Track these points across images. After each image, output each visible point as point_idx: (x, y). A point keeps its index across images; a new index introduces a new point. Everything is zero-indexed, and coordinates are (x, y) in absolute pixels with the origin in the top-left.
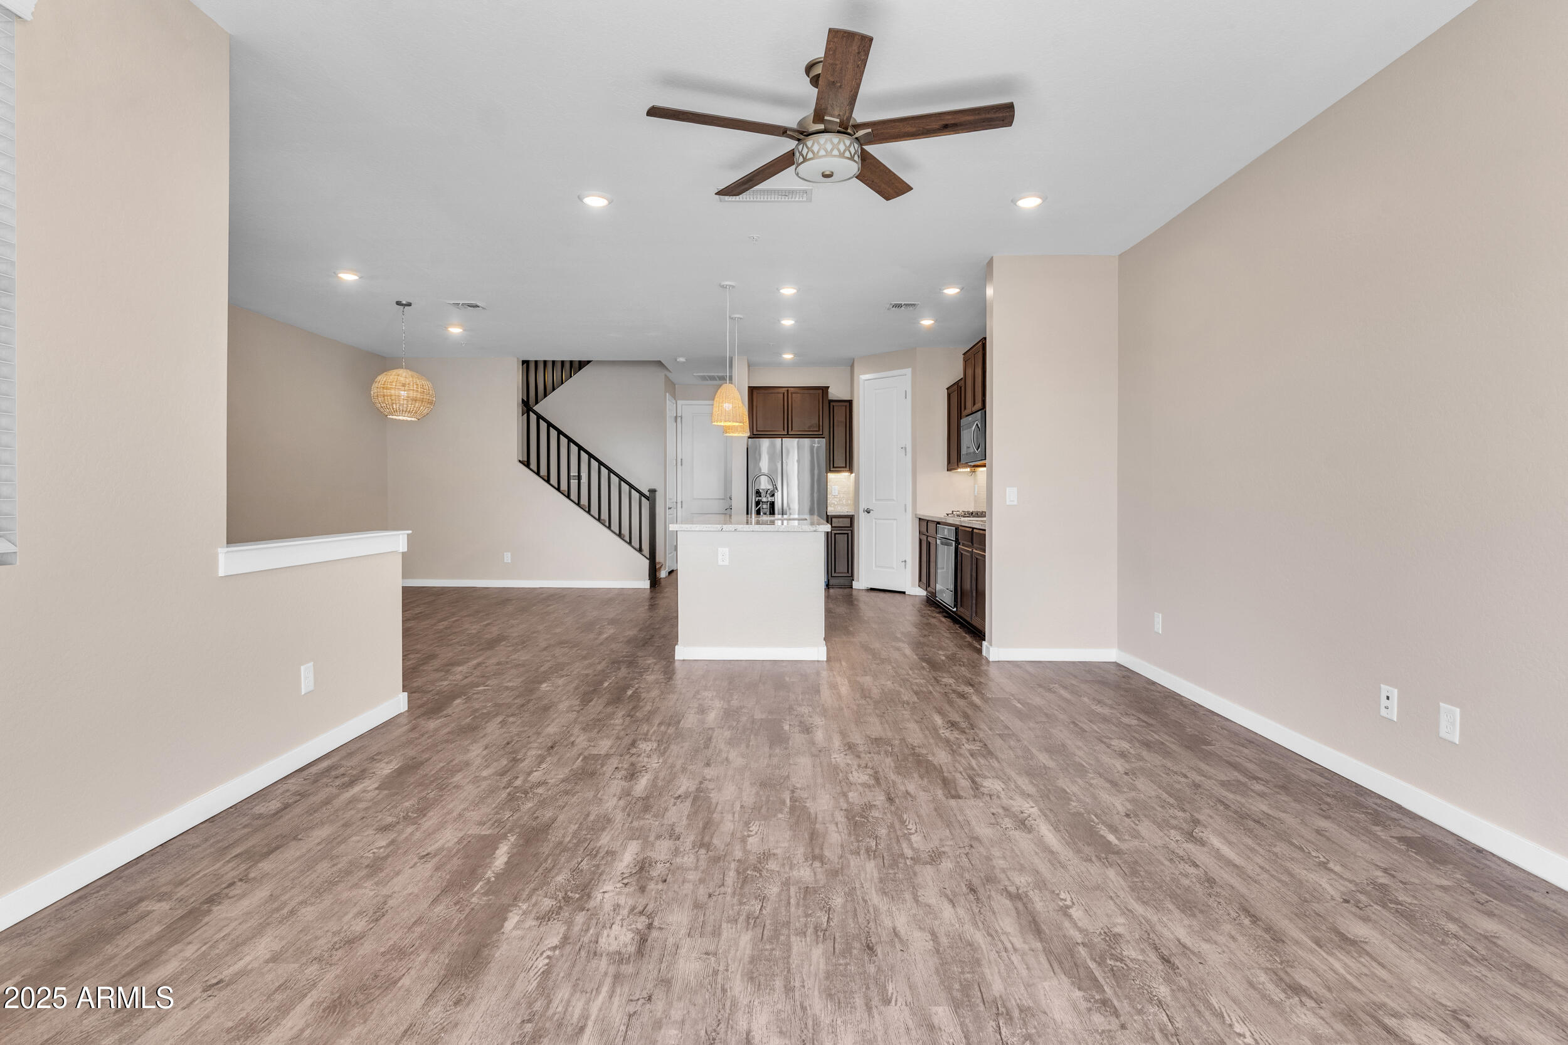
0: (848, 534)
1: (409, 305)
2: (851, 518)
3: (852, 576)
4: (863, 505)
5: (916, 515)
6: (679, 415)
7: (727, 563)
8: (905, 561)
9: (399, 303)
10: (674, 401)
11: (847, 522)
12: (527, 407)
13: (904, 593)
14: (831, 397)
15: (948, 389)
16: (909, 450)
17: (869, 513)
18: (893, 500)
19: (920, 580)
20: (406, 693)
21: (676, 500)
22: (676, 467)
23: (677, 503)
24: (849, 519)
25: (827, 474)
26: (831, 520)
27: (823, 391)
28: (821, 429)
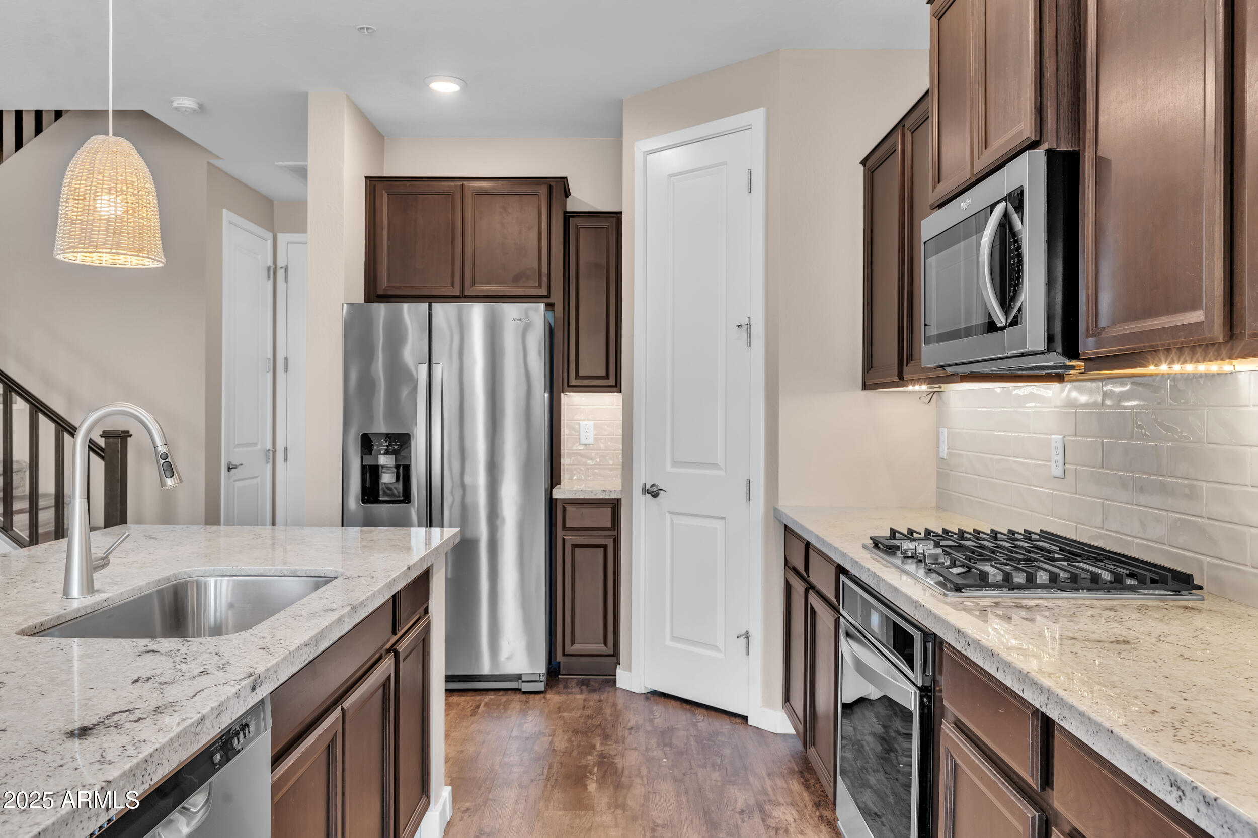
0: (605, 547)
2: (615, 506)
3: (616, 654)
4: (641, 478)
5: (776, 510)
6: (281, 263)
8: (747, 636)
10: (270, 236)
11: (603, 518)
13: (745, 718)
14: (572, 205)
15: (864, 162)
16: (758, 330)
17: (655, 495)
18: (715, 466)
19: (787, 699)
21: (269, 446)
22: (270, 376)
23: (274, 452)
24: (608, 511)
25: (562, 394)
26: (564, 510)
27: (550, 188)
28: (545, 279)
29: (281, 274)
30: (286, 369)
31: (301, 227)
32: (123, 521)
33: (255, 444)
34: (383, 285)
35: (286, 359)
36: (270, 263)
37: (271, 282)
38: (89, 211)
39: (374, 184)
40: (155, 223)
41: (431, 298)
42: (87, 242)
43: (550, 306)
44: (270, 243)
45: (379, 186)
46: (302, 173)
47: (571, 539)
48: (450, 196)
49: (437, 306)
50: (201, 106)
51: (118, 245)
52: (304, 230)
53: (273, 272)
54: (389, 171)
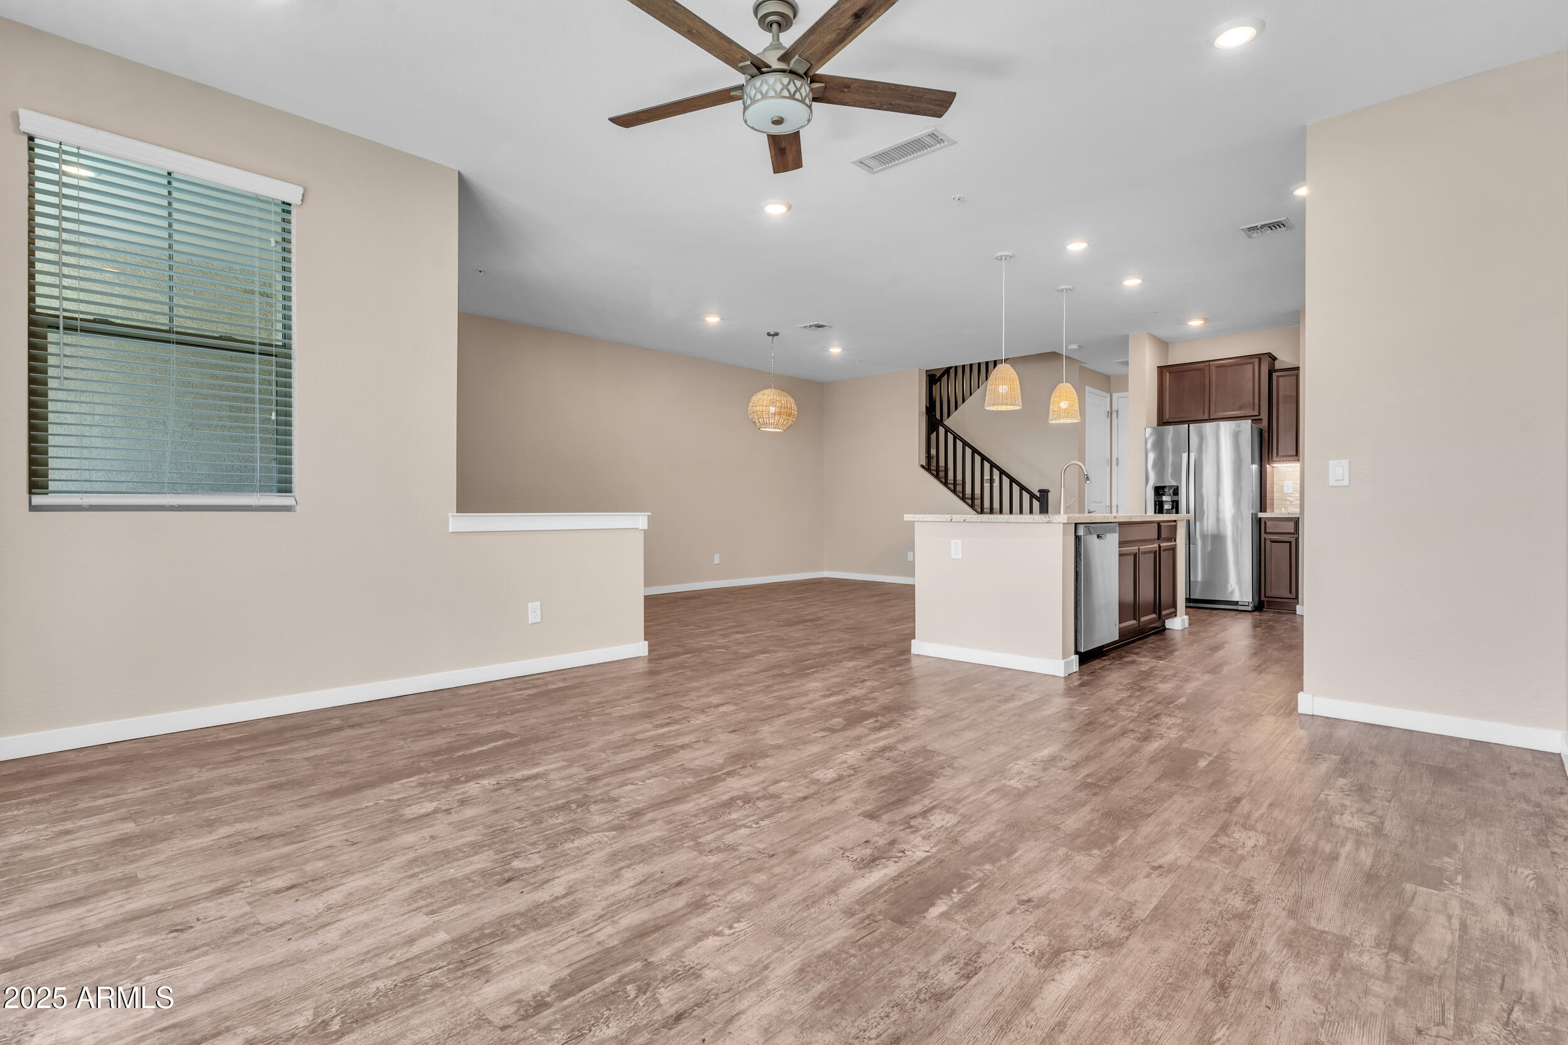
0: (1290, 542)
1: (777, 334)
2: (1296, 522)
3: (1297, 598)
6: (1114, 408)
7: (959, 556)
9: (769, 334)
10: (1108, 395)
11: (1290, 528)
12: (934, 421)
20: (647, 642)
21: (1108, 504)
22: (1109, 468)
23: (1111, 507)
24: (1292, 524)
25: (1268, 466)
26: (1265, 523)
27: (1260, 360)
28: (1257, 407)
29: (1114, 415)
30: (1117, 465)
31: (1125, 389)
32: (1047, 512)
33: (1101, 502)
34: (1167, 417)
35: (1117, 459)
36: (1109, 409)
37: (1109, 419)
38: (1059, 407)
39: (1161, 370)
40: (1078, 409)
41: (1189, 422)
42: (1060, 417)
43: (1256, 420)
44: (1109, 399)
45: (1164, 370)
46: (1126, 363)
47: (1268, 537)
48: (1200, 370)
49: (1191, 425)
50: (1080, 347)
51: (1068, 417)
52: (1127, 391)
53: (1110, 414)
54: (1172, 361)
